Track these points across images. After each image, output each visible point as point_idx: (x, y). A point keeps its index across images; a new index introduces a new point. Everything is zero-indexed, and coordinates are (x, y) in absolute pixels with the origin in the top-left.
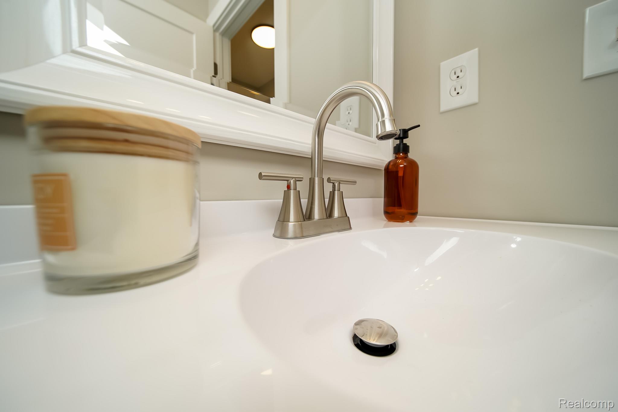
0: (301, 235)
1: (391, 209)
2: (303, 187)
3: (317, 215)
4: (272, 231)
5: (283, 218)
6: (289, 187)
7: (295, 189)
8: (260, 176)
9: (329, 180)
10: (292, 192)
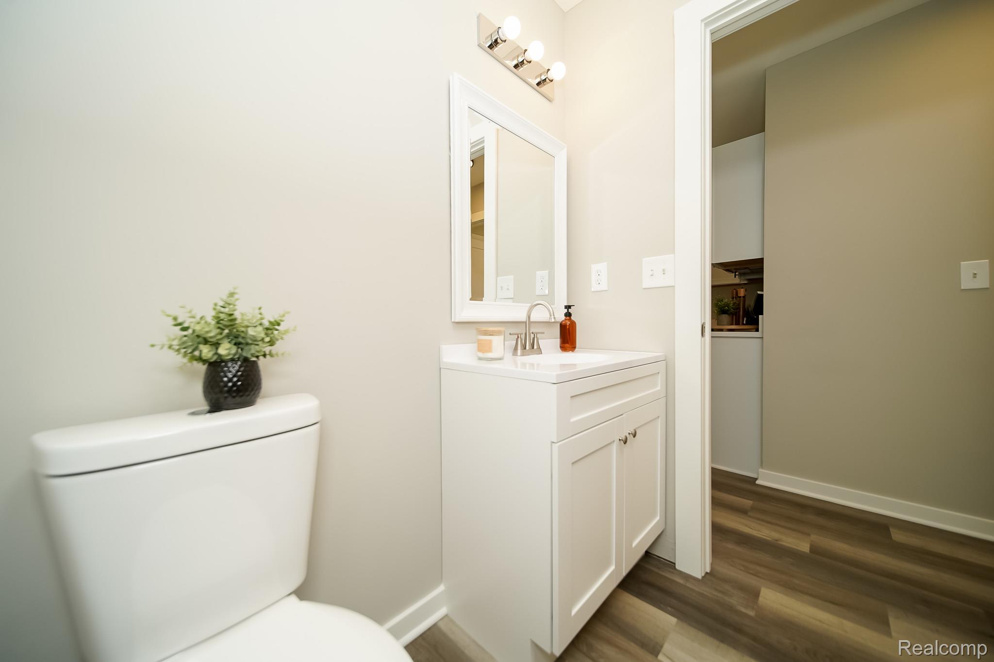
0: (522, 355)
1: (563, 345)
2: (523, 336)
3: (527, 348)
4: (512, 354)
5: (516, 349)
6: (518, 337)
7: (520, 338)
8: (510, 334)
9: (532, 333)
10: (519, 339)
